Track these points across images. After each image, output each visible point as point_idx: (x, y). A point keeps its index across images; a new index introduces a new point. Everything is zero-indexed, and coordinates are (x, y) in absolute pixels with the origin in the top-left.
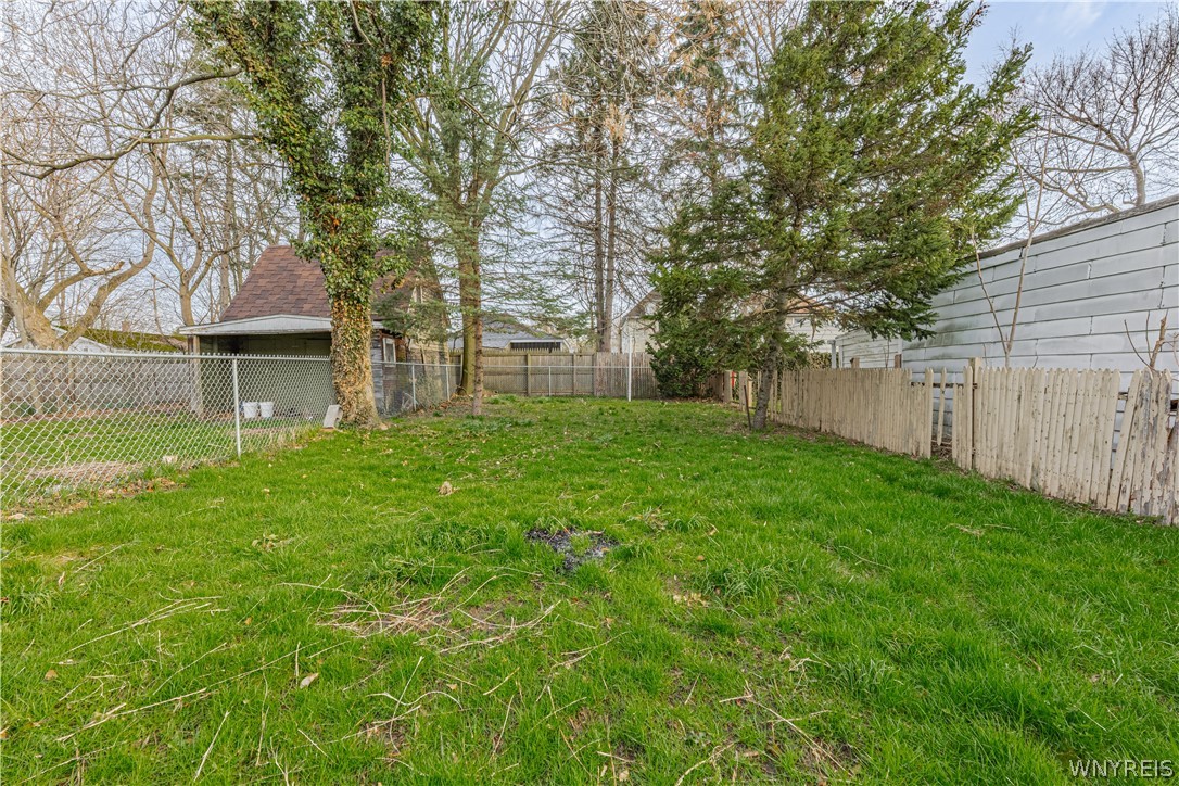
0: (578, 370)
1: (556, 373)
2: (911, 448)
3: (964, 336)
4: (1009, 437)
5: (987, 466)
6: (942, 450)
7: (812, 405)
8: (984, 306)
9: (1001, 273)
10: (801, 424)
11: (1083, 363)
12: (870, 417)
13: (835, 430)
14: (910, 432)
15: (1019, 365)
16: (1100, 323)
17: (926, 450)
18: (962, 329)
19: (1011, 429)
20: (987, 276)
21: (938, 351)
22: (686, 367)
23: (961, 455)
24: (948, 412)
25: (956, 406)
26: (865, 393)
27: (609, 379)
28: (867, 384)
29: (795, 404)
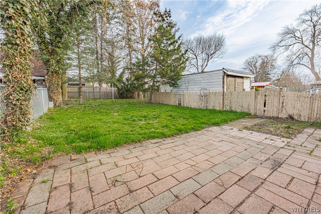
0: (96, 92)
1: (89, 92)
2: (175, 104)
3: (181, 87)
4: (188, 101)
5: (185, 105)
6: (180, 104)
7: (158, 98)
8: (183, 83)
9: (185, 78)
10: (156, 102)
11: (194, 92)
12: (169, 100)
13: (163, 103)
14: (175, 102)
15: (189, 92)
16: (196, 86)
17: (178, 104)
18: (180, 86)
19: (188, 100)
20: (183, 79)
21: (177, 89)
22: (127, 91)
23: (182, 105)
24: (180, 99)
25: (181, 98)
26: (168, 96)
27: (105, 94)
28: (168, 95)
29: (154, 98)
